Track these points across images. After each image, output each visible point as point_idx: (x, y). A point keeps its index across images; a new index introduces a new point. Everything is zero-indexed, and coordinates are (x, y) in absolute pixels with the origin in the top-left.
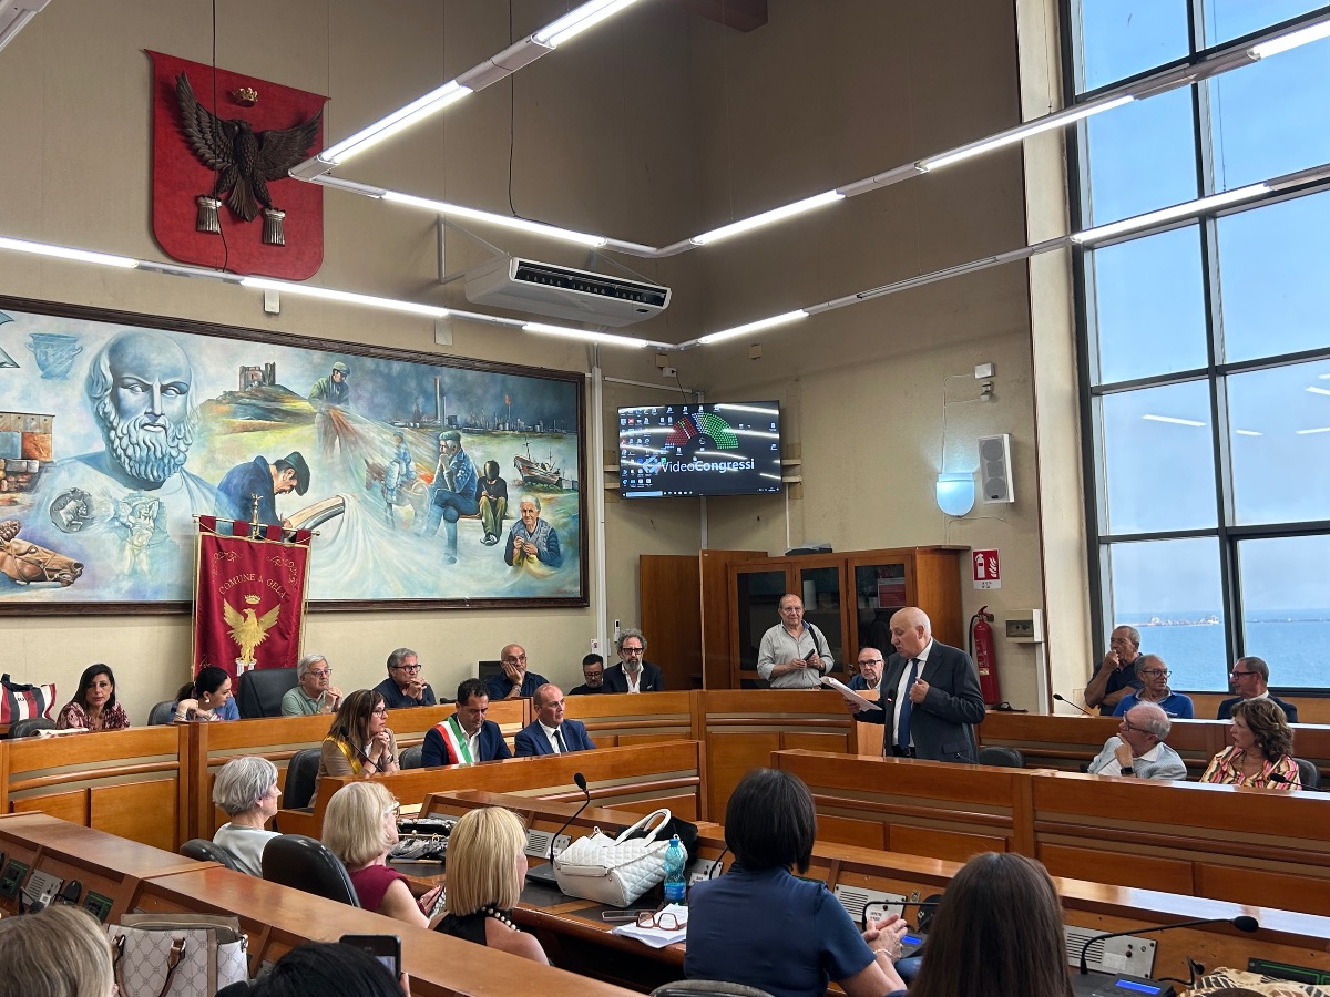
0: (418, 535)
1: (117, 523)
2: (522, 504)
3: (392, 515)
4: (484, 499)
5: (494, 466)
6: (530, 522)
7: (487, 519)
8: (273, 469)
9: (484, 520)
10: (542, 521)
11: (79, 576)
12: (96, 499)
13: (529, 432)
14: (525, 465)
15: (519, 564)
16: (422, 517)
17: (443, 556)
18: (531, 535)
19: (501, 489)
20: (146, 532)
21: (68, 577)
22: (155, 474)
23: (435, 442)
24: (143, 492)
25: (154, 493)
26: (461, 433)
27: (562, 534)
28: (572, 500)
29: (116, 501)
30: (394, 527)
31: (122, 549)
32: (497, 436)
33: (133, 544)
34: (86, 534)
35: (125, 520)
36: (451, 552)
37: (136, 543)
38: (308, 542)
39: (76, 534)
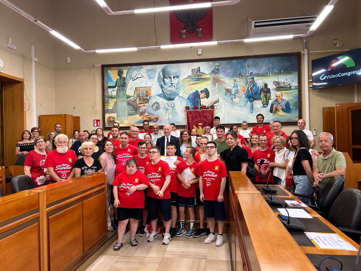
0: (241, 106)
2: (276, 95)
3: (233, 101)
4: (262, 95)
5: (266, 85)
6: (279, 100)
7: (263, 100)
8: (200, 93)
9: (262, 101)
10: (284, 99)
11: (158, 120)
12: (160, 103)
14: (277, 83)
15: (275, 113)
16: (242, 101)
17: (249, 111)
18: (279, 104)
19: (268, 91)
20: (171, 110)
21: (155, 120)
22: (173, 97)
23: (246, 80)
24: (170, 101)
25: (173, 101)
26: (254, 77)
27: (291, 103)
28: (296, 92)
29: (165, 104)
30: (233, 105)
32: (267, 76)
33: (168, 113)
34: (158, 111)
35: (166, 108)
36: (251, 110)
38: (214, 108)
39: (157, 111)
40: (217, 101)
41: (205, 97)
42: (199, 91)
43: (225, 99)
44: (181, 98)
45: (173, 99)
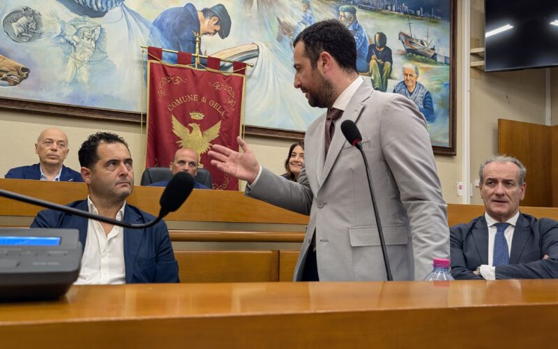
1: (62, 40)
2: (404, 69)
4: (373, 62)
5: (383, 37)
6: (410, 84)
7: (375, 77)
8: (200, 15)
9: (373, 78)
11: (25, 78)
12: (45, 18)
13: (411, 14)
14: (407, 39)
18: (411, 94)
20: (87, 50)
22: (99, 5)
24: (87, 18)
25: (97, 20)
27: (436, 97)
28: (445, 71)
29: (63, 23)
31: (66, 61)
32: (385, 14)
33: (75, 58)
34: (33, 45)
35: (70, 39)
37: (78, 58)
38: (243, 72)
39: (25, 44)
40: (254, 54)
41: (216, 31)
42: (199, 8)
43: (276, 51)
44: (130, 18)
45: (100, 14)
